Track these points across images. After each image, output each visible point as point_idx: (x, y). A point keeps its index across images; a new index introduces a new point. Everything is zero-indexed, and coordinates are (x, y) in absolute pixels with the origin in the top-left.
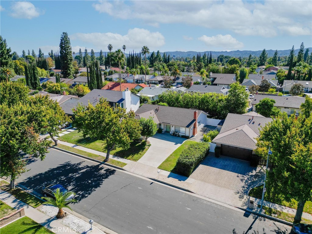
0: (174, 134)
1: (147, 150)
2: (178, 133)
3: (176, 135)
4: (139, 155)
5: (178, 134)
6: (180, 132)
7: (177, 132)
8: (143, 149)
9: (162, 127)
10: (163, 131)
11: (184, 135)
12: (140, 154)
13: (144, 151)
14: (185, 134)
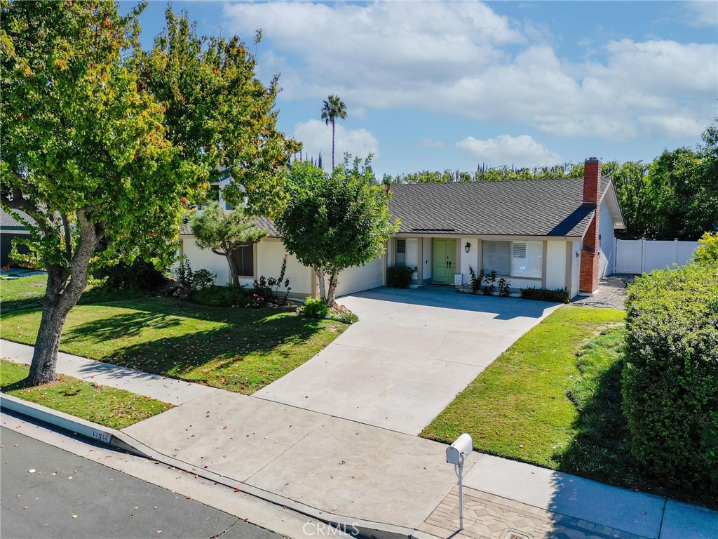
0: (477, 283)
1: (332, 338)
2: (498, 279)
3: (488, 292)
4: (274, 356)
5: (502, 282)
6: (509, 276)
7: (493, 275)
8: (306, 334)
9: (412, 257)
10: (415, 276)
11: (538, 285)
12: (286, 354)
13: (314, 339)
14: (543, 279)
